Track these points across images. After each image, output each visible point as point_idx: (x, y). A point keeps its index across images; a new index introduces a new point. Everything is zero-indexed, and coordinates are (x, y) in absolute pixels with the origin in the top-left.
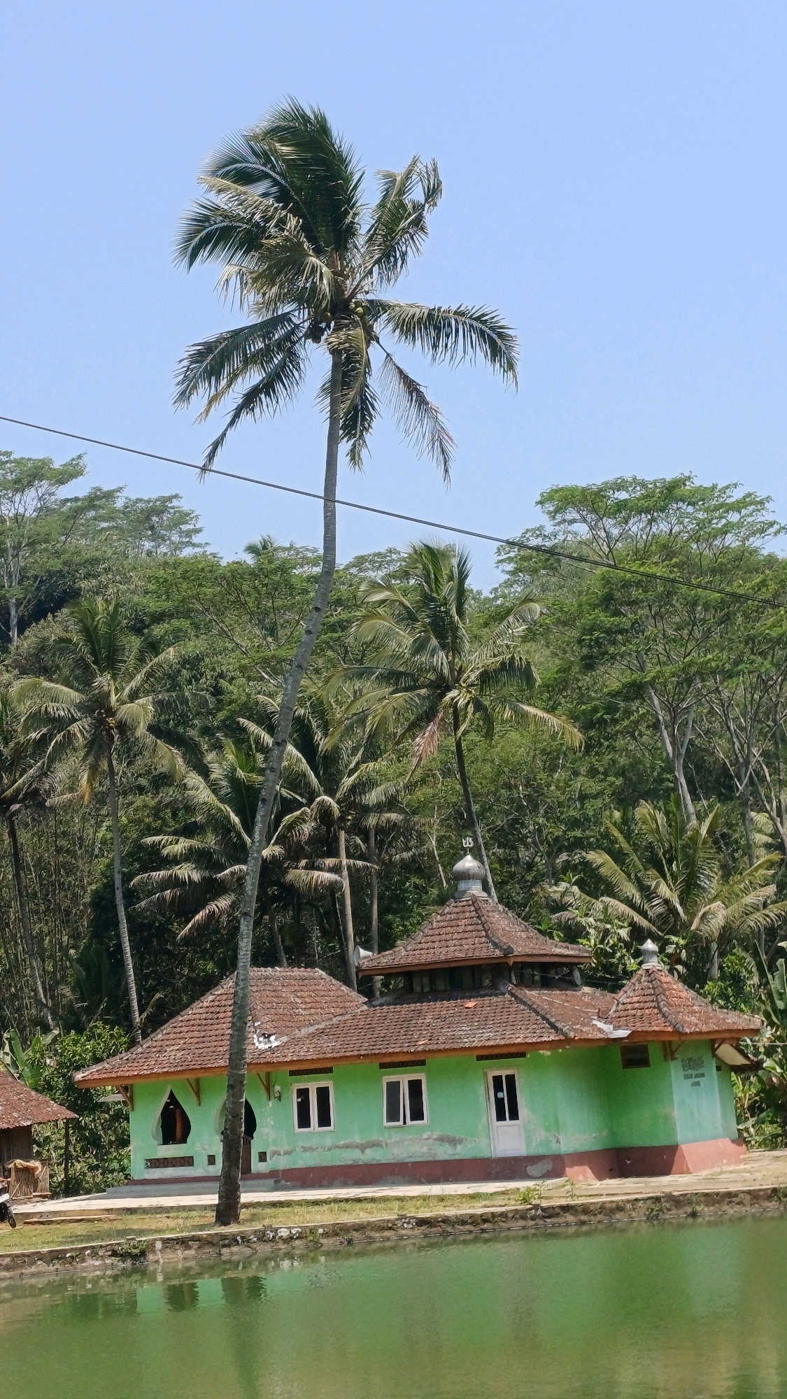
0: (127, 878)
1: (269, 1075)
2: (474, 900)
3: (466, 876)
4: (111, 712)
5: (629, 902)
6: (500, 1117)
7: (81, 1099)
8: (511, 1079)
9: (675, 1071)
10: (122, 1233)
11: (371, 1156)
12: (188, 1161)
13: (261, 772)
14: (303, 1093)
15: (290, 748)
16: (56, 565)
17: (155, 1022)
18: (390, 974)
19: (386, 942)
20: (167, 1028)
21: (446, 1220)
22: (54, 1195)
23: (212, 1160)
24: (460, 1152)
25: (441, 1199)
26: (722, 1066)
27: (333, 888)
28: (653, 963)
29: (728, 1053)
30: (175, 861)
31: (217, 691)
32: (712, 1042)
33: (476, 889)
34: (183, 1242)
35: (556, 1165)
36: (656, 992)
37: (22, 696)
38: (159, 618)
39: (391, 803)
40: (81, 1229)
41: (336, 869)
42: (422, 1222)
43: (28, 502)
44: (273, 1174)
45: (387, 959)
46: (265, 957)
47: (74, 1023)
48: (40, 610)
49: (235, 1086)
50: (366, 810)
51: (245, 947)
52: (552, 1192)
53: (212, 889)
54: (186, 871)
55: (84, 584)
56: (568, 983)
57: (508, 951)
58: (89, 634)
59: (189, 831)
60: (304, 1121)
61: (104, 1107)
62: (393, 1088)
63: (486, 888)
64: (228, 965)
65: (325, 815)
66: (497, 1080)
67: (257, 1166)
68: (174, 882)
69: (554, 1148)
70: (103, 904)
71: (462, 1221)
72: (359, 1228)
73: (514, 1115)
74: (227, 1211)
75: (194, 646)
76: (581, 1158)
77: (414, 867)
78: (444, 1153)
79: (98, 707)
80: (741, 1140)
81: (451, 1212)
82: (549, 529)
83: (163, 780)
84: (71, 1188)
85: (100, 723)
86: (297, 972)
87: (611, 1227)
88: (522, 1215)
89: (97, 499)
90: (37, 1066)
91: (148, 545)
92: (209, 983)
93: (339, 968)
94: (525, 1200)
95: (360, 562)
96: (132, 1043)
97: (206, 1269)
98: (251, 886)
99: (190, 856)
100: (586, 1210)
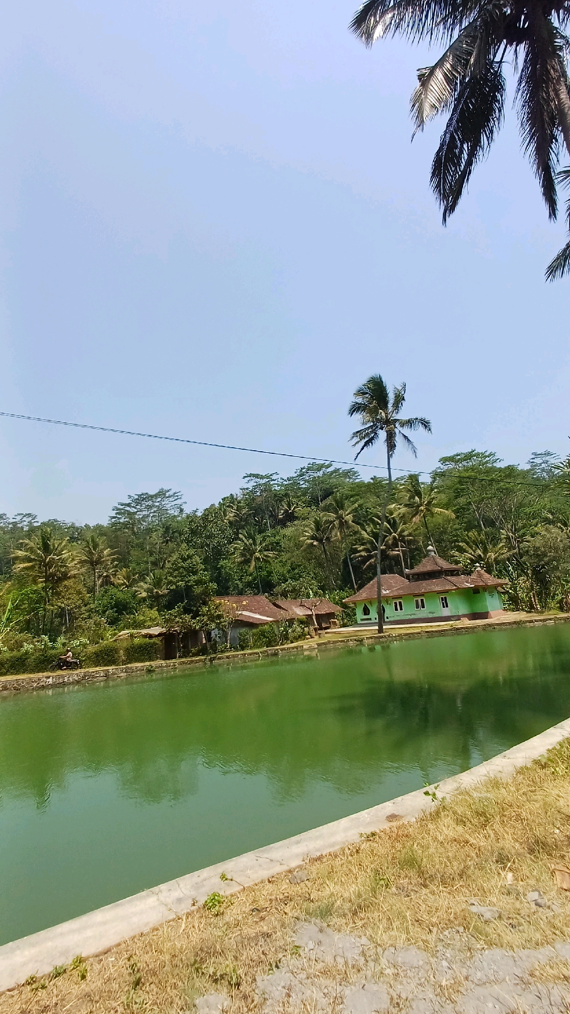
0: (350, 556)
1: (387, 599)
2: (433, 556)
3: (430, 551)
4: (343, 519)
5: (471, 554)
6: (444, 607)
7: (344, 606)
8: (445, 598)
9: (486, 594)
10: (357, 636)
11: (413, 617)
12: (370, 619)
13: (379, 529)
14: (396, 603)
15: (385, 523)
16: (328, 486)
17: (360, 587)
18: (414, 575)
19: (412, 568)
20: (363, 589)
21: (432, 631)
22: (341, 627)
23: (376, 619)
24: (435, 615)
25: (431, 626)
26: (499, 592)
27: (398, 555)
28: (479, 569)
29: (499, 589)
30: (360, 551)
31: (367, 512)
32: (495, 587)
33: (433, 554)
34: (371, 638)
35: (458, 618)
36: (480, 575)
37: (323, 517)
38: (352, 496)
39: (410, 535)
40: (347, 635)
41: (398, 551)
42: (427, 632)
43: (320, 474)
44: (390, 622)
45: (413, 571)
46: (383, 572)
47: (341, 589)
48: (325, 497)
49: (380, 602)
50: (405, 536)
51: (379, 570)
52: (459, 624)
53: (370, 557)
54: (363, 554)
55: (334, 490)
56: (458, 575)
57: (442, 568)
58: (336, 501)
59: (363, 544)
60: (396, 609)
61: (350, 607)
62: (417, 601)
63: (435, 553)
64: (375, 574)
65: (394, 538)
66: (442, 598)
67: (386, 620)
68: (361, 556)
69: (457, 614)
70: (345, 561)
71: (436, 632)
72: (411, 634)
73: (447, 606)
74: (380, 630)
75: (361, 502)
76: (464, 616)
77: (416, 549)
78: (431, 616)
79: (340, 518)
80: (505, 609)
81: (433, 629)
82: (442, 467)
83: (356, 533)
84: (344, 626)
85: (341, 521)
86: (392, 575)
87: (474, 632)
88: (451, 630)
89: (336, 471)
90: (334, 599)
91: (348, 480)
92: (371, 579)
93: (401, 574)
94: (451, 626)
95: (397, 479)
96: (355, 593)
97: (376, 644)
98: (379, 556)
99: (364, 550)
100: (467, 628)
